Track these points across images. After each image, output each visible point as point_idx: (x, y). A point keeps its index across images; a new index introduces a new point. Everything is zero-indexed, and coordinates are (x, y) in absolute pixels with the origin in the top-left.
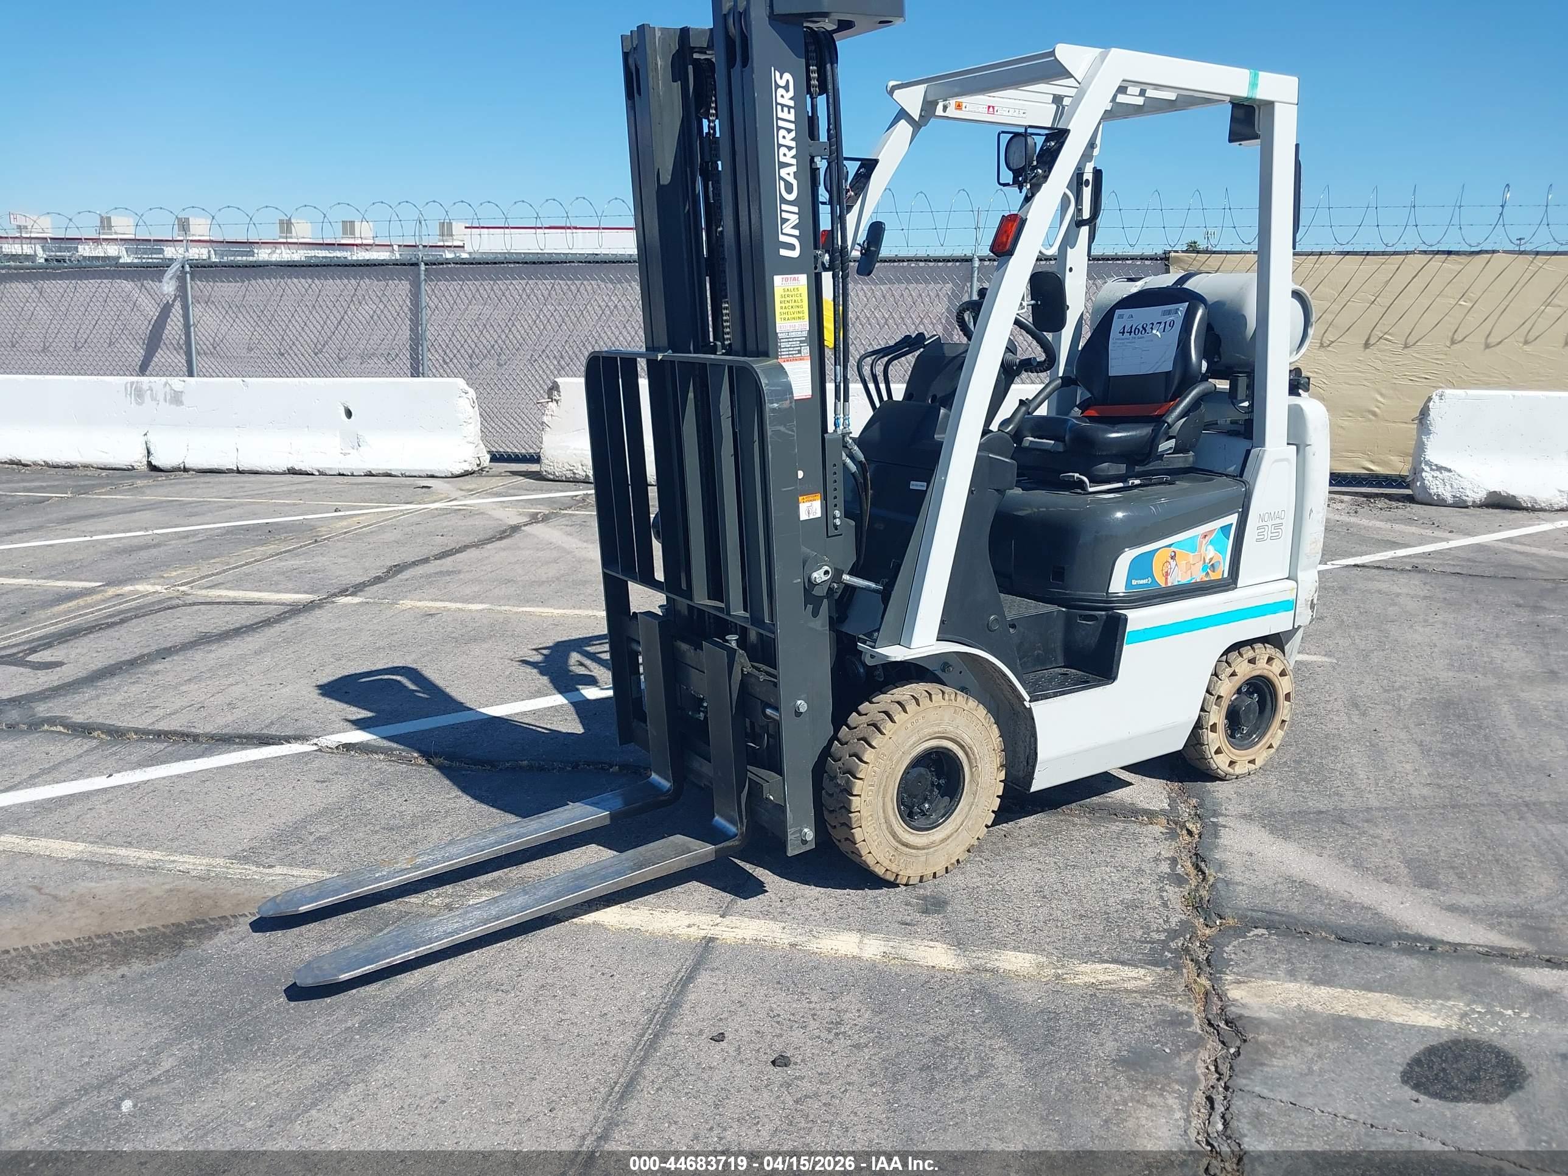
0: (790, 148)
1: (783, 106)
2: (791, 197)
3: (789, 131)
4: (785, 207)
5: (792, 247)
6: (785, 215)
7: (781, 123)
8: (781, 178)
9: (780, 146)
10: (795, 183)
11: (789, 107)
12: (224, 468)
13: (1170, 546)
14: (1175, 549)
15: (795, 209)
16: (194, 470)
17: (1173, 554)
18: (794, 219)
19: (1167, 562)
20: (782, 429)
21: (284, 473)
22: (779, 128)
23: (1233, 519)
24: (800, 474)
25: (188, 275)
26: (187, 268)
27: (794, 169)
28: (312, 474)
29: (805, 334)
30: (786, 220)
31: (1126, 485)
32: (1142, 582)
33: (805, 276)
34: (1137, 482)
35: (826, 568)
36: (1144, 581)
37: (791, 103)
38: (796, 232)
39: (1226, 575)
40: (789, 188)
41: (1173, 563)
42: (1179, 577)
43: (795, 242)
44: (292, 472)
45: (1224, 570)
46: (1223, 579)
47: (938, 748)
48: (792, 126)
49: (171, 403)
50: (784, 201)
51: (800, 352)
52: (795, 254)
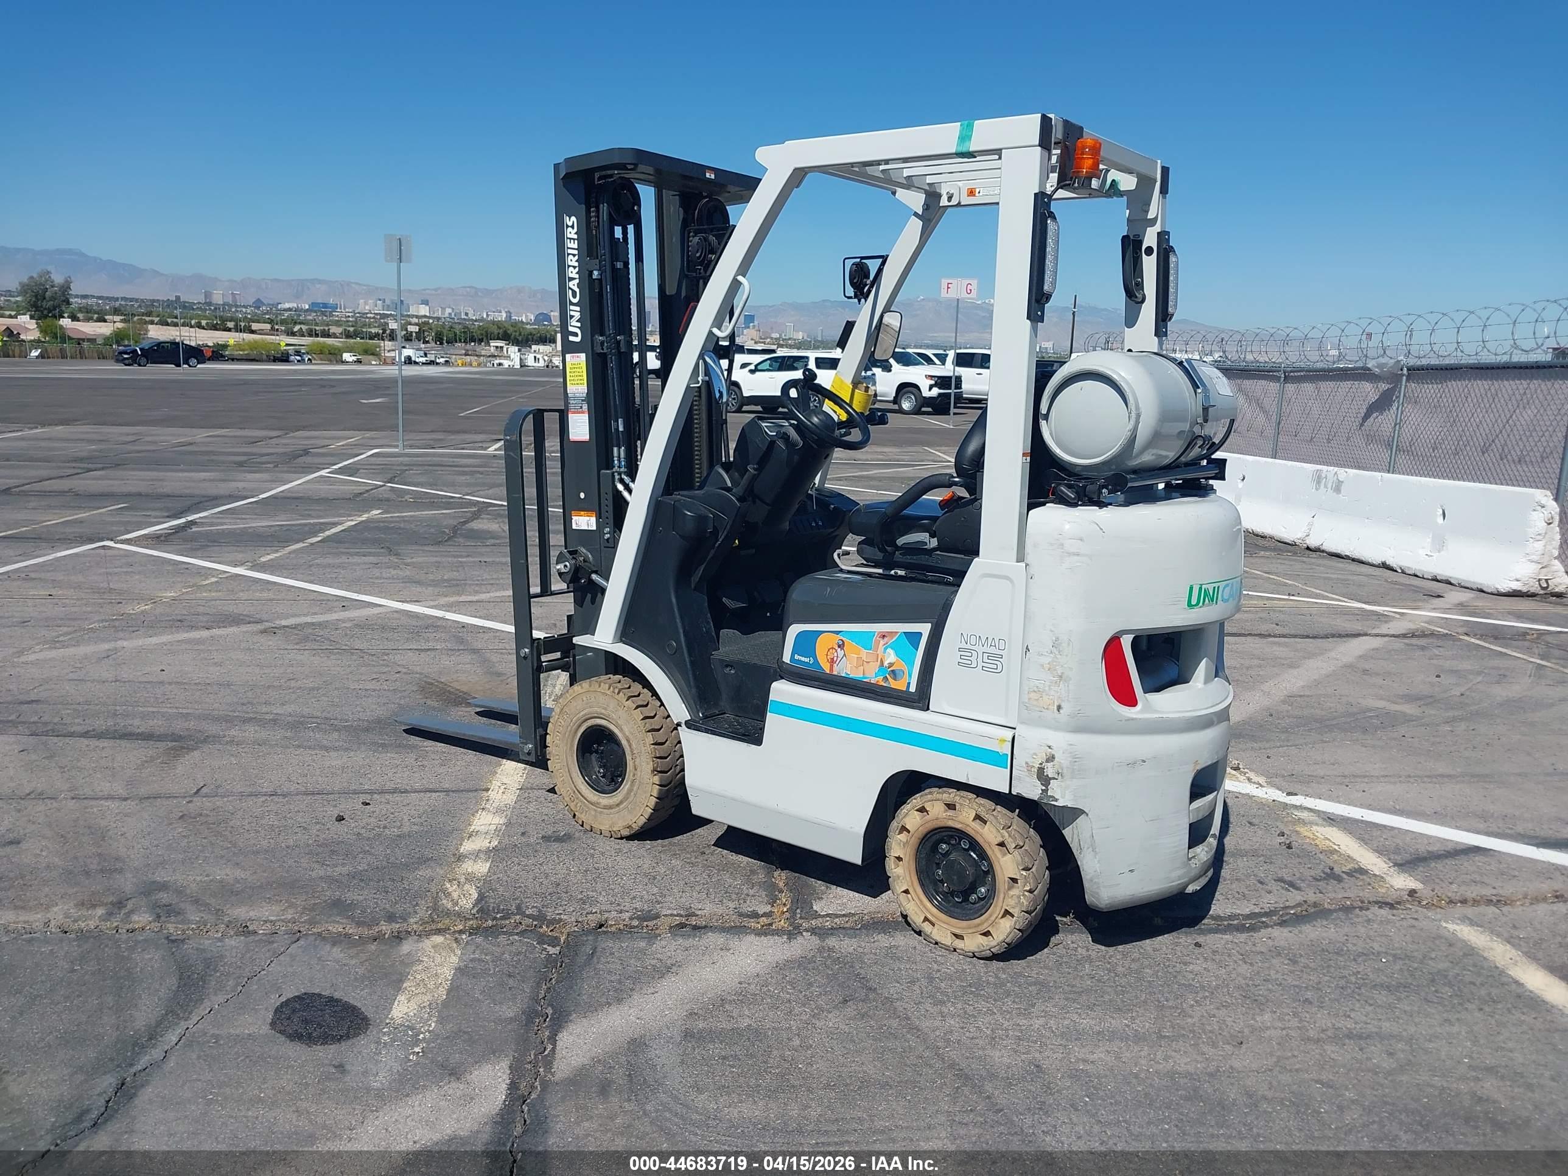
0: (575, 267)
1: (570, 239)
2: (575, 301)
3: (574, 255)
4: (572, 307)
5: (576, 335)
6: (572, 313)
7: (570, 251)
8: (570, 288)
9: (569, 266)
10: (577, 290)
11: (574, 239)
12: (1343, 554)
13: (837, 633)
14: (842, 638)
15: (578, 309)
16: (1326, 552)
17: (841, 643)
18: (577, 315)
19: (833, 648)
20: (512, 454)
21: (1378, 566)
22: (568, 254)
23: (925, 629)
24: (582, 495)
25: (1404, 378)
26: (1405, 371)
27: (577, 281)
28: (1396, 571)
29: (585, 395)
30: (572, 317)
31: (887, 573)
32: (803, 659)
33: (584, 355)
34: (901, 573)
35: (567, 564)
36: (807, 660)
37: (576, 237)
38: (579, 324)
39: (913, 689)
40: (574, 295)
41: (841, 653)
42: (846, 669)
43: (578, 331)
44: (1385, 566)
45: (911, 682)
46: (907, 692)
47: (604, 727)
48: (576, 252)
49: (1334, 491)
50: (572, 304)
51: (581, 407)
52: (578, 339)
